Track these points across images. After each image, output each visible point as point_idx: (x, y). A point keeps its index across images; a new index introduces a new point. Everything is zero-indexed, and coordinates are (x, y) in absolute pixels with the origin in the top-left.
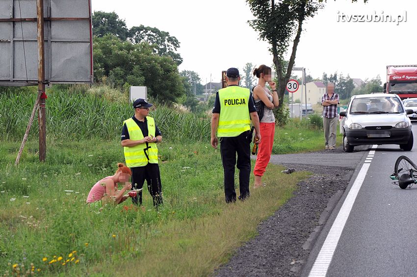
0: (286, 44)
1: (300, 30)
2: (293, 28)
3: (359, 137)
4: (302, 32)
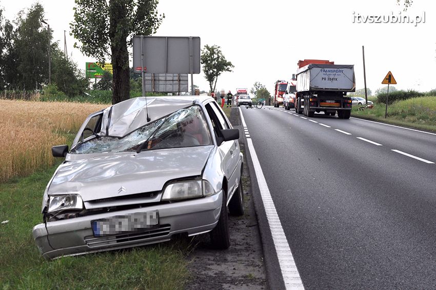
0: (213, 83)
1: (217, 79)
2: (215, 78)
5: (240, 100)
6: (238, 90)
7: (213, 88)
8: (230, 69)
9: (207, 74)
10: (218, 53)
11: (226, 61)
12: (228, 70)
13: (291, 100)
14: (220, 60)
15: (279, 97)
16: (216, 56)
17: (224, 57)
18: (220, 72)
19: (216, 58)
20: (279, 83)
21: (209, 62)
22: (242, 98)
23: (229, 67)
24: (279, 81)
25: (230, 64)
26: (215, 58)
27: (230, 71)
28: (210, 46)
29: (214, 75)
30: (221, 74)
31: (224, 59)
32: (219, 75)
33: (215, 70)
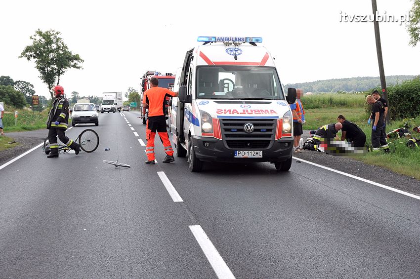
1: (59, 79)
2: (56, 79)
8: (78, 66)
9: (44, 73)
10: (57, 41)
11: (70, 54)
12: (74, 66)
14: (61, 52)
16: (54, 46)
17: (67, 48)
18: (63, 69)
19: (55, 50)
20: (149, 77)
22: (78, 110)
23: (75, 61)
24: (149, 74)
25: (76, 58)
26: (53, 48)
27: (79, 68)
28: (44, 32)
29: (55, 74)
30: (64, 72)
31: (66, 49)
32: (61, 74)
33: (55, 67)
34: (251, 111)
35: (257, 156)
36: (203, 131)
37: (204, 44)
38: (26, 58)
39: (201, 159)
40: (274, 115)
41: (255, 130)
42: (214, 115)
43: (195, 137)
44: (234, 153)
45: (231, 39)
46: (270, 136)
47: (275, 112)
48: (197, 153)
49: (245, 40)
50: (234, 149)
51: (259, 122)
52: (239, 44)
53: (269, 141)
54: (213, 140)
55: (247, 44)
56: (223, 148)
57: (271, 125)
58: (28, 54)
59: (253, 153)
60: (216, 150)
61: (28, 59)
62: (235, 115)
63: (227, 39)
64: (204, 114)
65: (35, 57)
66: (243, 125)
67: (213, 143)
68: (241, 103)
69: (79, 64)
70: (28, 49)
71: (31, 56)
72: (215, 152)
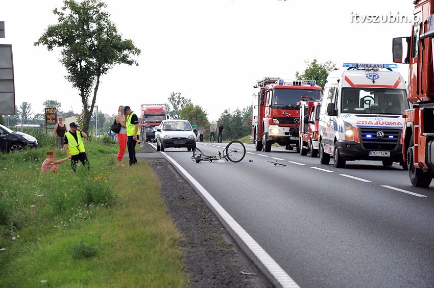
0: (90, 91)
1: (98, 82)
2: (94, 80)
3: (169, 143)
4: (99, 84)
5: (163, 135)
6: (145, 108)
7: (90, 103)
8: (129, 59)
9: (73, 71)
10: (100, 18)
12: (124, 60)
13: (350, 133)
14: (105, 36)
15: (271, 123)
16: (94, 26)
17: (115, 30)
18: (106, 65)
19: (94, 32)
20: (270, 86)
21: (78, 41)
22: (168, 129)
23: (126, 52)
24: (269, 81)
25: (128, 46)
26: (91, 30)
27: (130, 63)
28: (79, 3)
29: (92, 73)
30: (107, 69)
31: (114, 33)
32: (103, 72)
33: (94, 61)
34: (383, 122)
35: (386, 156)
36: (346, 137)
37: (348, 69)
38: (46, 46)
39: (344, 157)
40: (400, 126)
41: (385, 136)
42: (355, 125)
43: (340, 141)
44: (368, 153)
45: (371, 66)
46: (396, 141)
47: (401, 124)
48: (341, 153)
49: (383, 66)
50: (368, 149)
51: (388, 131)
52: (377, 70)
53: (395, 145)
54: (353, 143)
55: (385, 69)
56: (361, 149)
57: (397, 133)
58: (50, 39)
59: (383, 153)
60: (354, 150)
61: (50, 47)
62: (370, 125)
63: (367, 65)
64: (347, 124)
65: (60, 45)
66: (376, 132)
67: (353, 144)
68: (376, 116)
69: (132, 57)
70: (52, 31)
71: (55, 42)
72: (354, 151)
